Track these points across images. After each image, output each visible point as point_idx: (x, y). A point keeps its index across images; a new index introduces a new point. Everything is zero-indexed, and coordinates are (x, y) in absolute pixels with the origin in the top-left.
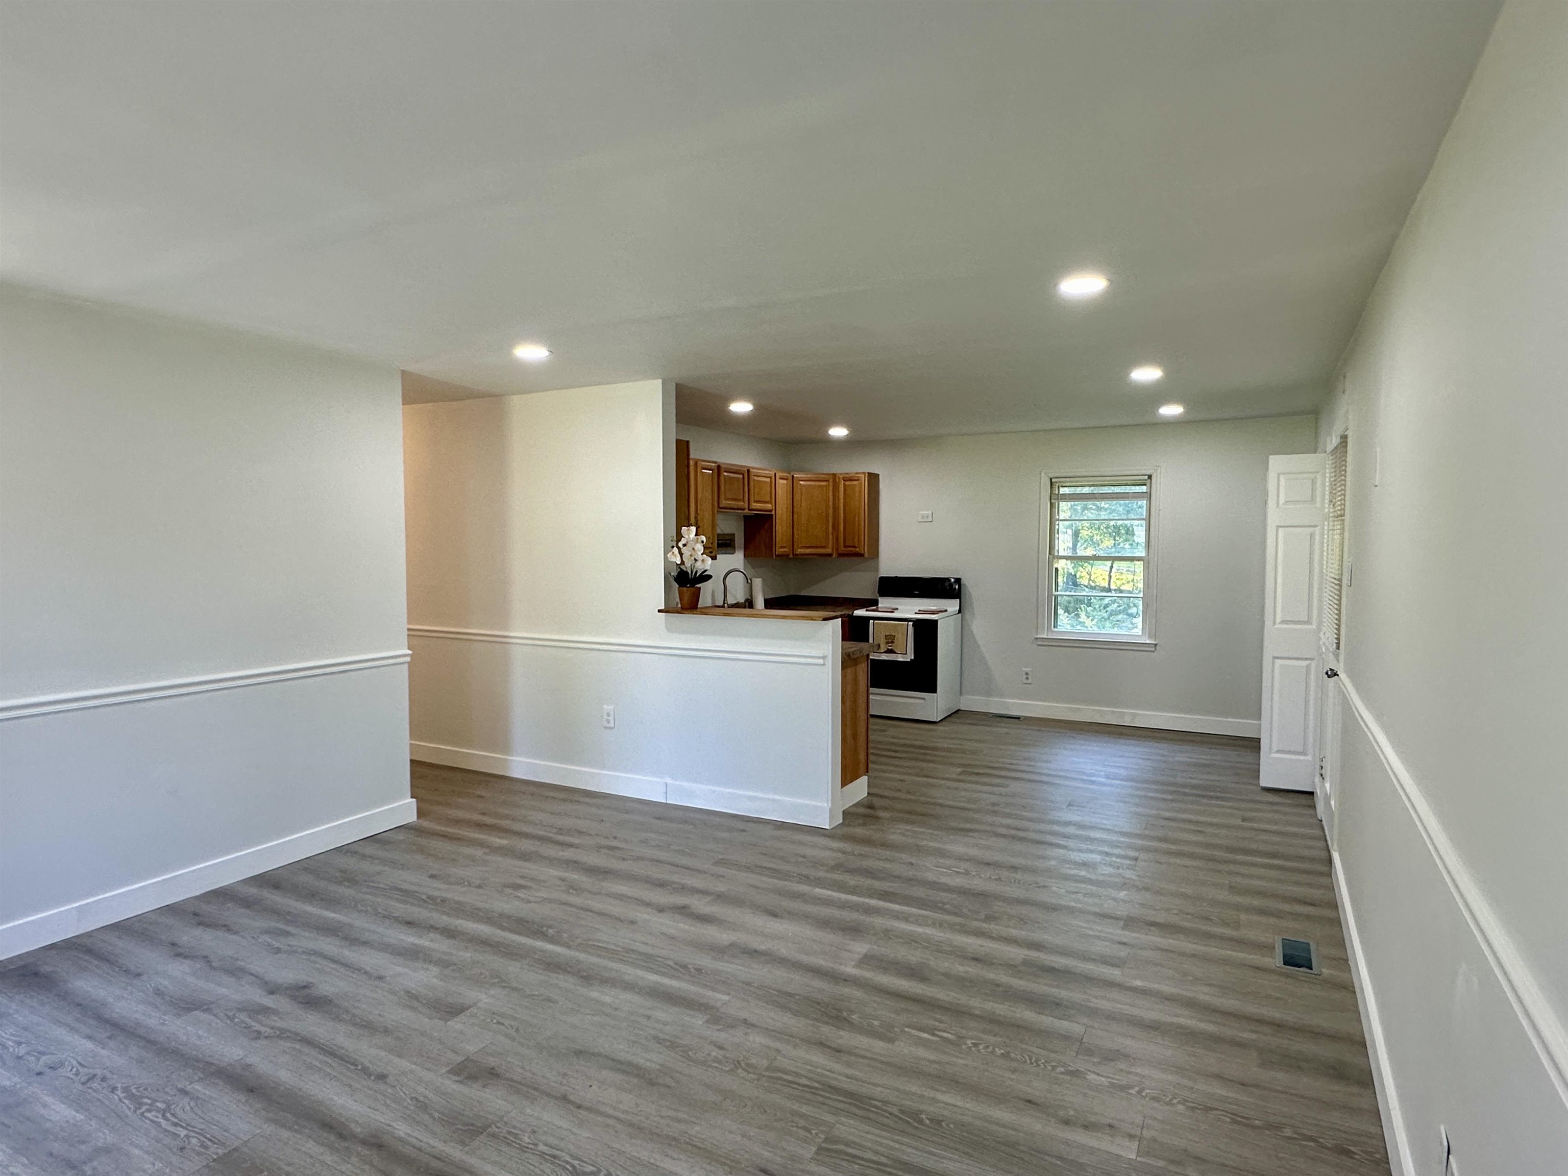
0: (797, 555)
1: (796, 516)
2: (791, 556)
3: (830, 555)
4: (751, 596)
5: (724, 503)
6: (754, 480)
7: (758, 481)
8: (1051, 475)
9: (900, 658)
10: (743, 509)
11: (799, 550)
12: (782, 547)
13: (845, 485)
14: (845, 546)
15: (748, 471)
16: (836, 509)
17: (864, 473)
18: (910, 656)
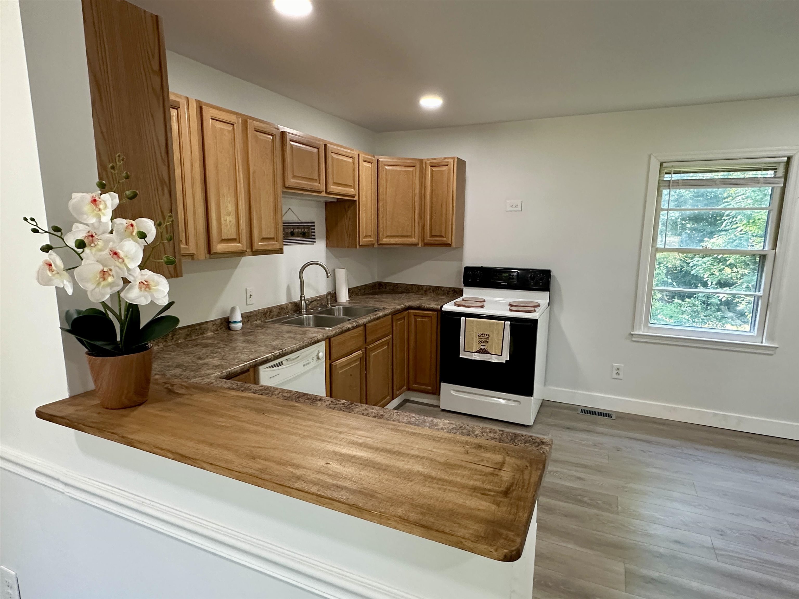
0: (382, 244)
1: (380, 204)
2: (376, 246)
3: (416, 245)
4: (335, 289)
5: (291, 181)
6: (332, 157)
7: (338, 159)
8: (663, 159)
9: (494, 359)
10: (320, 192)
11: (384, 239)
12: (366, 236)
13: (432, 171)
14: (432, 236)
15: (325, 145)
16: (422, 197)
17: (453, 158)
18: (505, 358)
